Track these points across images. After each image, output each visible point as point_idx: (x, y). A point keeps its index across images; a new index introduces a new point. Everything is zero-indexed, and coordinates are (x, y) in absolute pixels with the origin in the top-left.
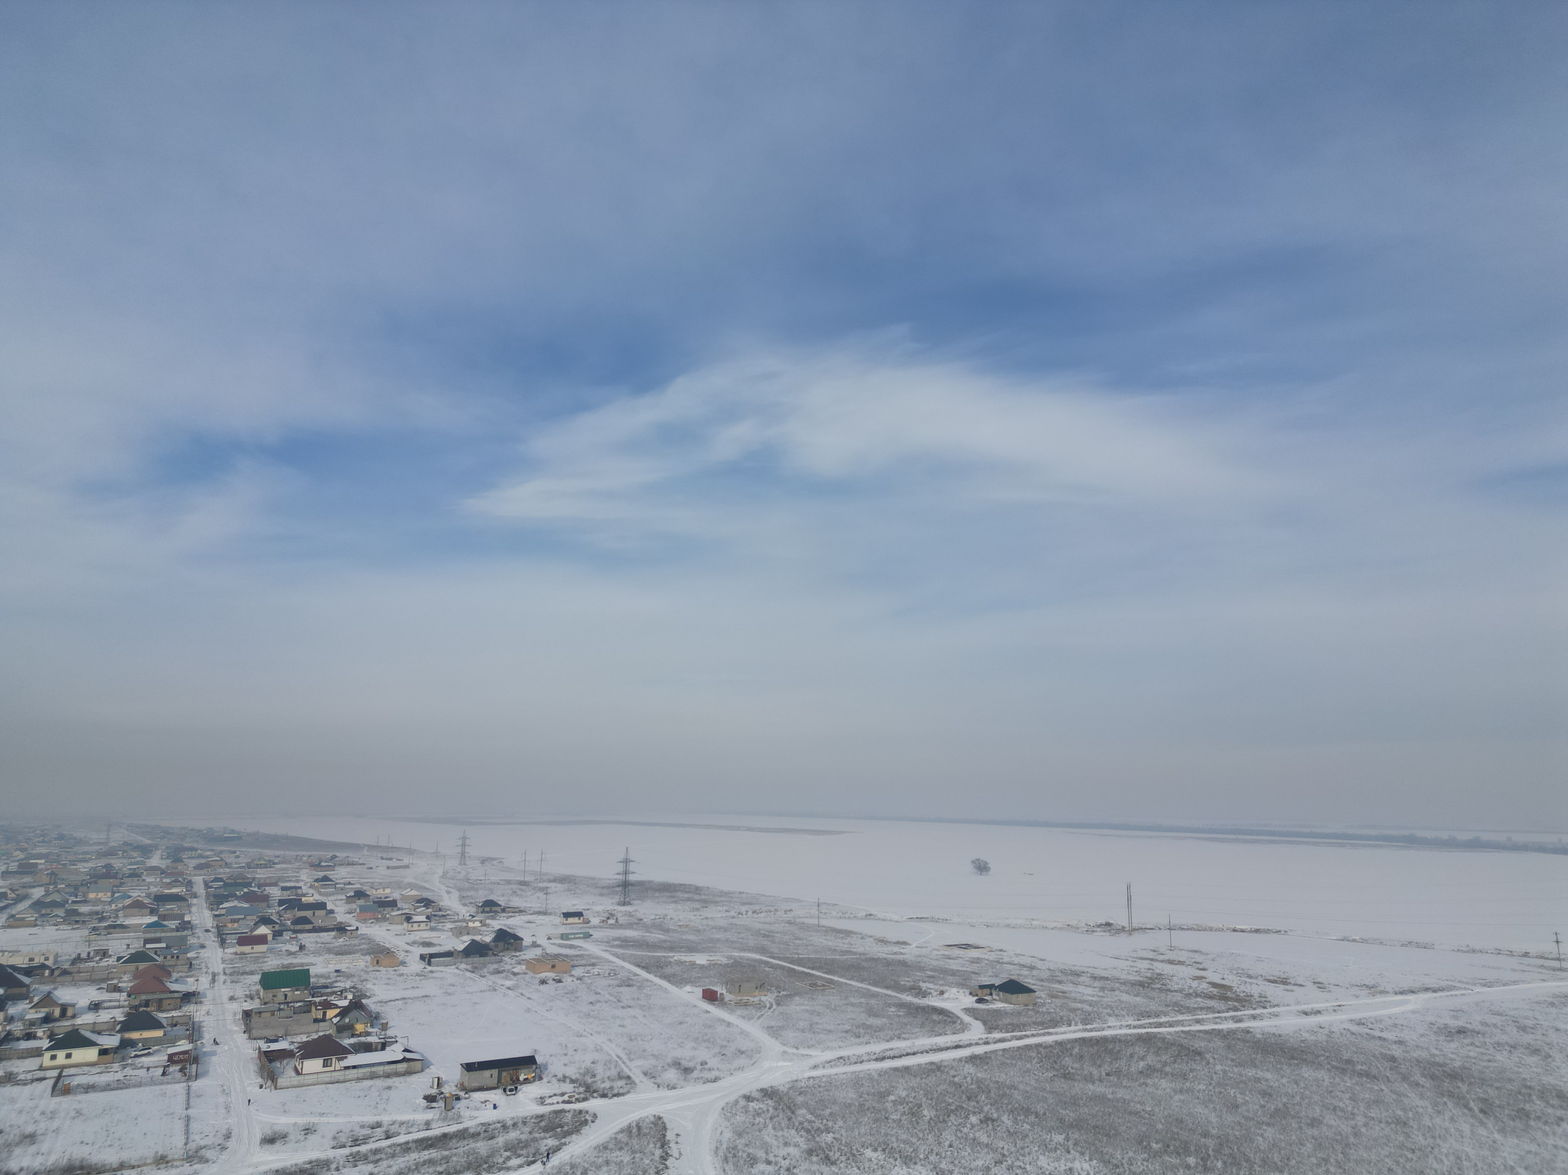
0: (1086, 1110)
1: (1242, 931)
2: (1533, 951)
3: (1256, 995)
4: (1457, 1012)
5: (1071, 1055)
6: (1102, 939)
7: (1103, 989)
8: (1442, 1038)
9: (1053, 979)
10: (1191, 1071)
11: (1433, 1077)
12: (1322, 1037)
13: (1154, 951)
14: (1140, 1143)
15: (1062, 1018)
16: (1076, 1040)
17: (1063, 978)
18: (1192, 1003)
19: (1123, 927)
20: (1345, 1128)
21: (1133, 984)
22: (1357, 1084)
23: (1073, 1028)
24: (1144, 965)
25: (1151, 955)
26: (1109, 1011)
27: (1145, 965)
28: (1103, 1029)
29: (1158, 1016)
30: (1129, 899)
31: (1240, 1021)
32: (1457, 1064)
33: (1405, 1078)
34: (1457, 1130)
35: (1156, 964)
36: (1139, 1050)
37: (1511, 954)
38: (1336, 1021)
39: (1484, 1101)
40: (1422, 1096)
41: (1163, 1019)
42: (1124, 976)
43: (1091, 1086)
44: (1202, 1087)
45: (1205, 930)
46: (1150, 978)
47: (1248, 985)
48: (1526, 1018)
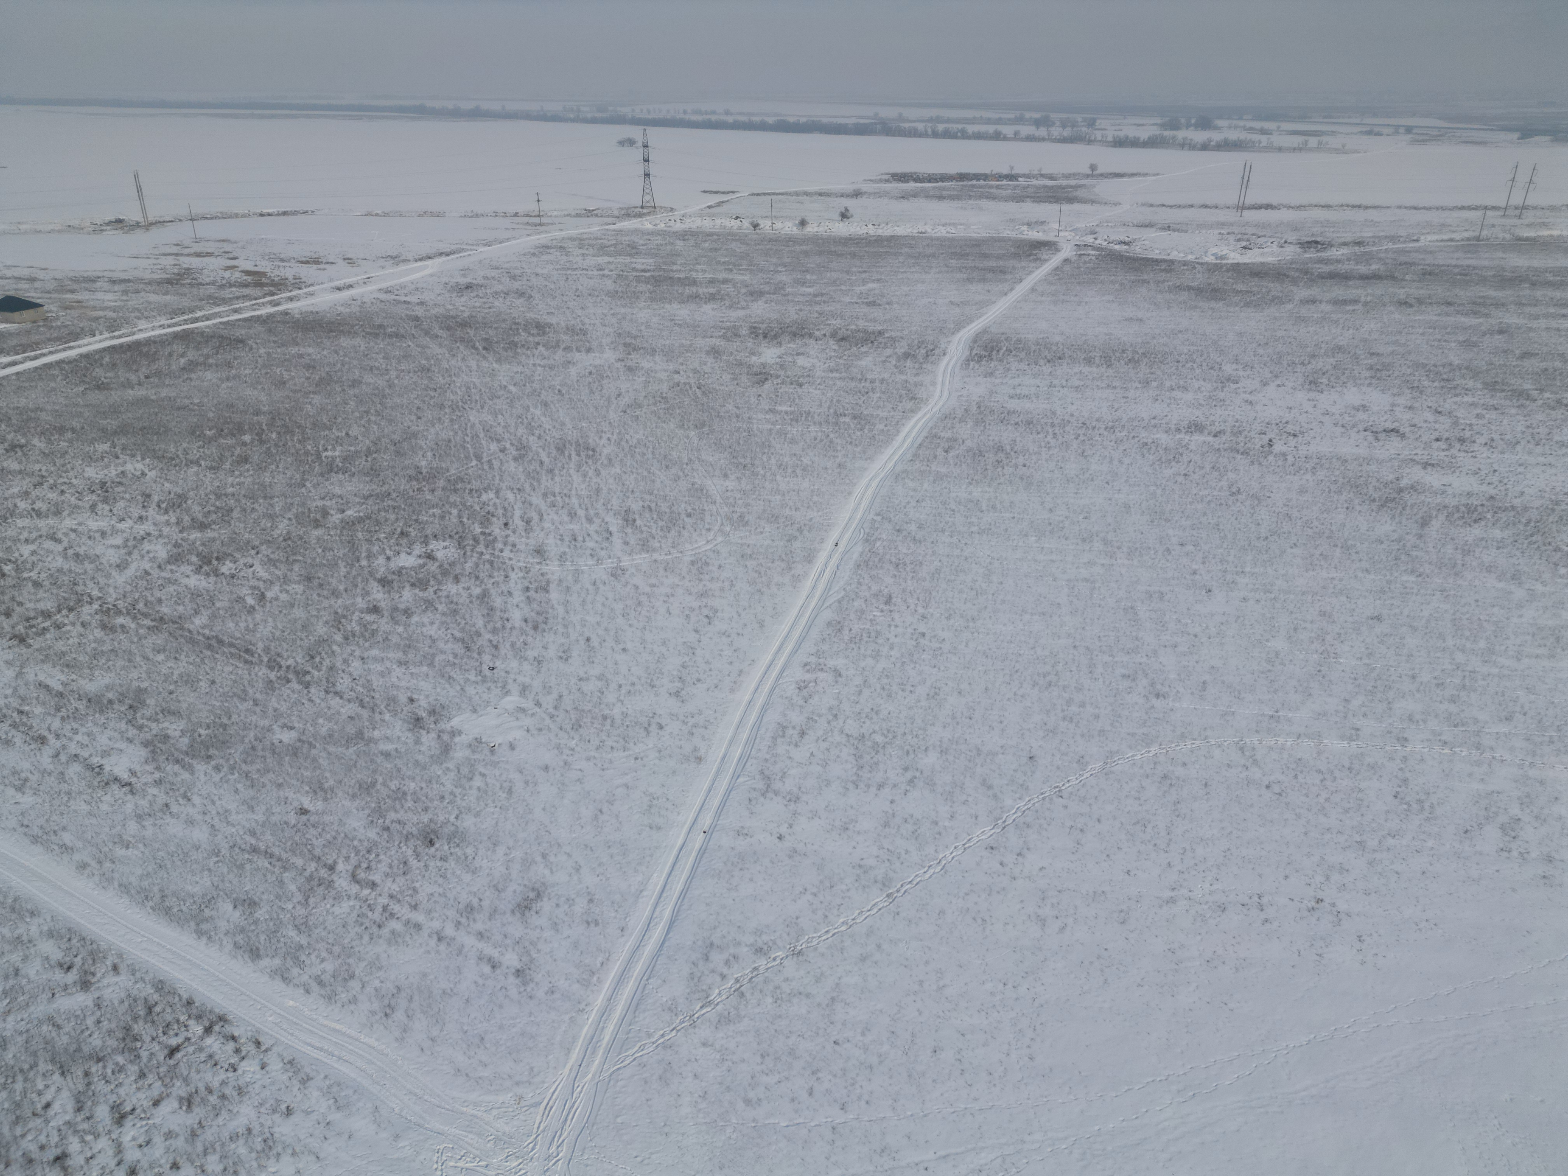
0: (129, 415)
1: (270, 215)
2: (521, 211)
3: (291, 278)
4: (465, 271)
5: (102, 365)
6: (115, 239)
7: (125, 292)
8: (454, 294)
9: (62, 288)
10: (235, 358)
11: (449, 328)
12: (355, 309)
13: (178, 245)
14: (193, 433)
15: (82, 329)
16: (105, 349)
17: (75, 286)
18: (227, 293)
19: (138, 223)
20: (381, 383)
21: (160, 283)
22: (388, 344)
23: (98, 338)
24: (168, 261)
25: (175, 250)
26: (137, 314)
27: (170, 260)
28: (134, 334)
29: (192, 311)
30: (139, 190)
31: (278, 304)
32: (466, 314)
33: (427, 333)
34: (467, 366)
35: (182, 259)
36: (178, 348)
37: (505, 215)
38: (367, 292)
39: (486, 340)
40: (440, 346)
41: (199, 314)
42: (147, 276)
43: (131, 392)
44: (247, 372)
45: (230, 217)
46: (178, 274)
47: (282, 269)
48: (516, 268)
